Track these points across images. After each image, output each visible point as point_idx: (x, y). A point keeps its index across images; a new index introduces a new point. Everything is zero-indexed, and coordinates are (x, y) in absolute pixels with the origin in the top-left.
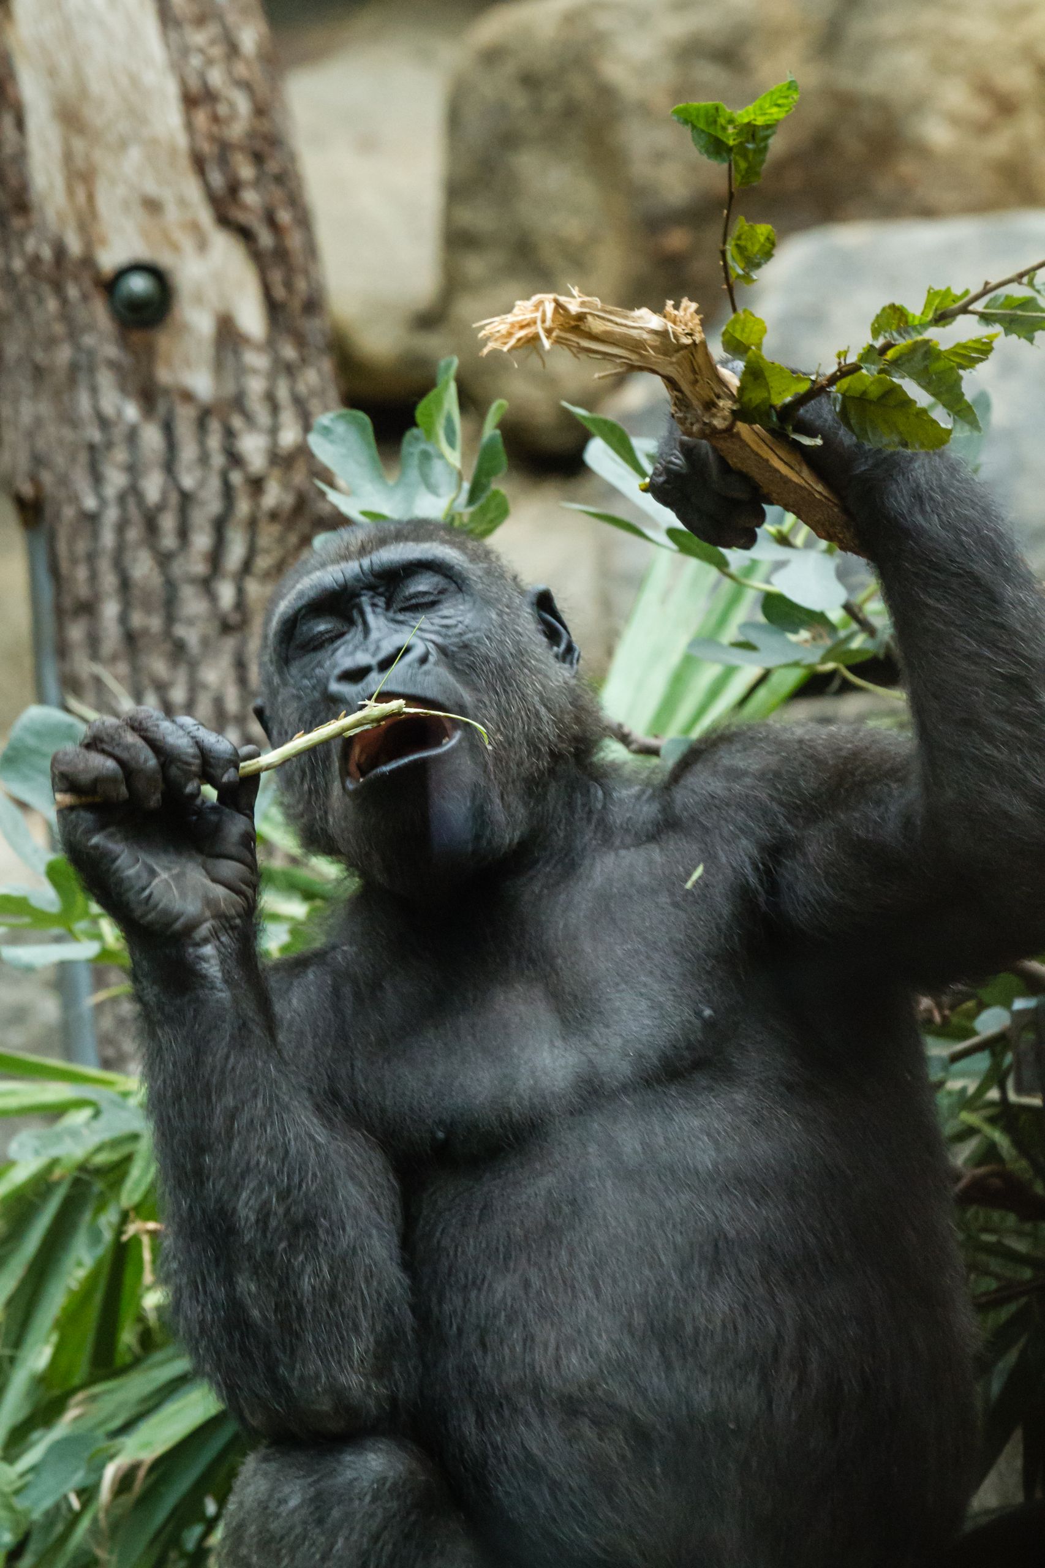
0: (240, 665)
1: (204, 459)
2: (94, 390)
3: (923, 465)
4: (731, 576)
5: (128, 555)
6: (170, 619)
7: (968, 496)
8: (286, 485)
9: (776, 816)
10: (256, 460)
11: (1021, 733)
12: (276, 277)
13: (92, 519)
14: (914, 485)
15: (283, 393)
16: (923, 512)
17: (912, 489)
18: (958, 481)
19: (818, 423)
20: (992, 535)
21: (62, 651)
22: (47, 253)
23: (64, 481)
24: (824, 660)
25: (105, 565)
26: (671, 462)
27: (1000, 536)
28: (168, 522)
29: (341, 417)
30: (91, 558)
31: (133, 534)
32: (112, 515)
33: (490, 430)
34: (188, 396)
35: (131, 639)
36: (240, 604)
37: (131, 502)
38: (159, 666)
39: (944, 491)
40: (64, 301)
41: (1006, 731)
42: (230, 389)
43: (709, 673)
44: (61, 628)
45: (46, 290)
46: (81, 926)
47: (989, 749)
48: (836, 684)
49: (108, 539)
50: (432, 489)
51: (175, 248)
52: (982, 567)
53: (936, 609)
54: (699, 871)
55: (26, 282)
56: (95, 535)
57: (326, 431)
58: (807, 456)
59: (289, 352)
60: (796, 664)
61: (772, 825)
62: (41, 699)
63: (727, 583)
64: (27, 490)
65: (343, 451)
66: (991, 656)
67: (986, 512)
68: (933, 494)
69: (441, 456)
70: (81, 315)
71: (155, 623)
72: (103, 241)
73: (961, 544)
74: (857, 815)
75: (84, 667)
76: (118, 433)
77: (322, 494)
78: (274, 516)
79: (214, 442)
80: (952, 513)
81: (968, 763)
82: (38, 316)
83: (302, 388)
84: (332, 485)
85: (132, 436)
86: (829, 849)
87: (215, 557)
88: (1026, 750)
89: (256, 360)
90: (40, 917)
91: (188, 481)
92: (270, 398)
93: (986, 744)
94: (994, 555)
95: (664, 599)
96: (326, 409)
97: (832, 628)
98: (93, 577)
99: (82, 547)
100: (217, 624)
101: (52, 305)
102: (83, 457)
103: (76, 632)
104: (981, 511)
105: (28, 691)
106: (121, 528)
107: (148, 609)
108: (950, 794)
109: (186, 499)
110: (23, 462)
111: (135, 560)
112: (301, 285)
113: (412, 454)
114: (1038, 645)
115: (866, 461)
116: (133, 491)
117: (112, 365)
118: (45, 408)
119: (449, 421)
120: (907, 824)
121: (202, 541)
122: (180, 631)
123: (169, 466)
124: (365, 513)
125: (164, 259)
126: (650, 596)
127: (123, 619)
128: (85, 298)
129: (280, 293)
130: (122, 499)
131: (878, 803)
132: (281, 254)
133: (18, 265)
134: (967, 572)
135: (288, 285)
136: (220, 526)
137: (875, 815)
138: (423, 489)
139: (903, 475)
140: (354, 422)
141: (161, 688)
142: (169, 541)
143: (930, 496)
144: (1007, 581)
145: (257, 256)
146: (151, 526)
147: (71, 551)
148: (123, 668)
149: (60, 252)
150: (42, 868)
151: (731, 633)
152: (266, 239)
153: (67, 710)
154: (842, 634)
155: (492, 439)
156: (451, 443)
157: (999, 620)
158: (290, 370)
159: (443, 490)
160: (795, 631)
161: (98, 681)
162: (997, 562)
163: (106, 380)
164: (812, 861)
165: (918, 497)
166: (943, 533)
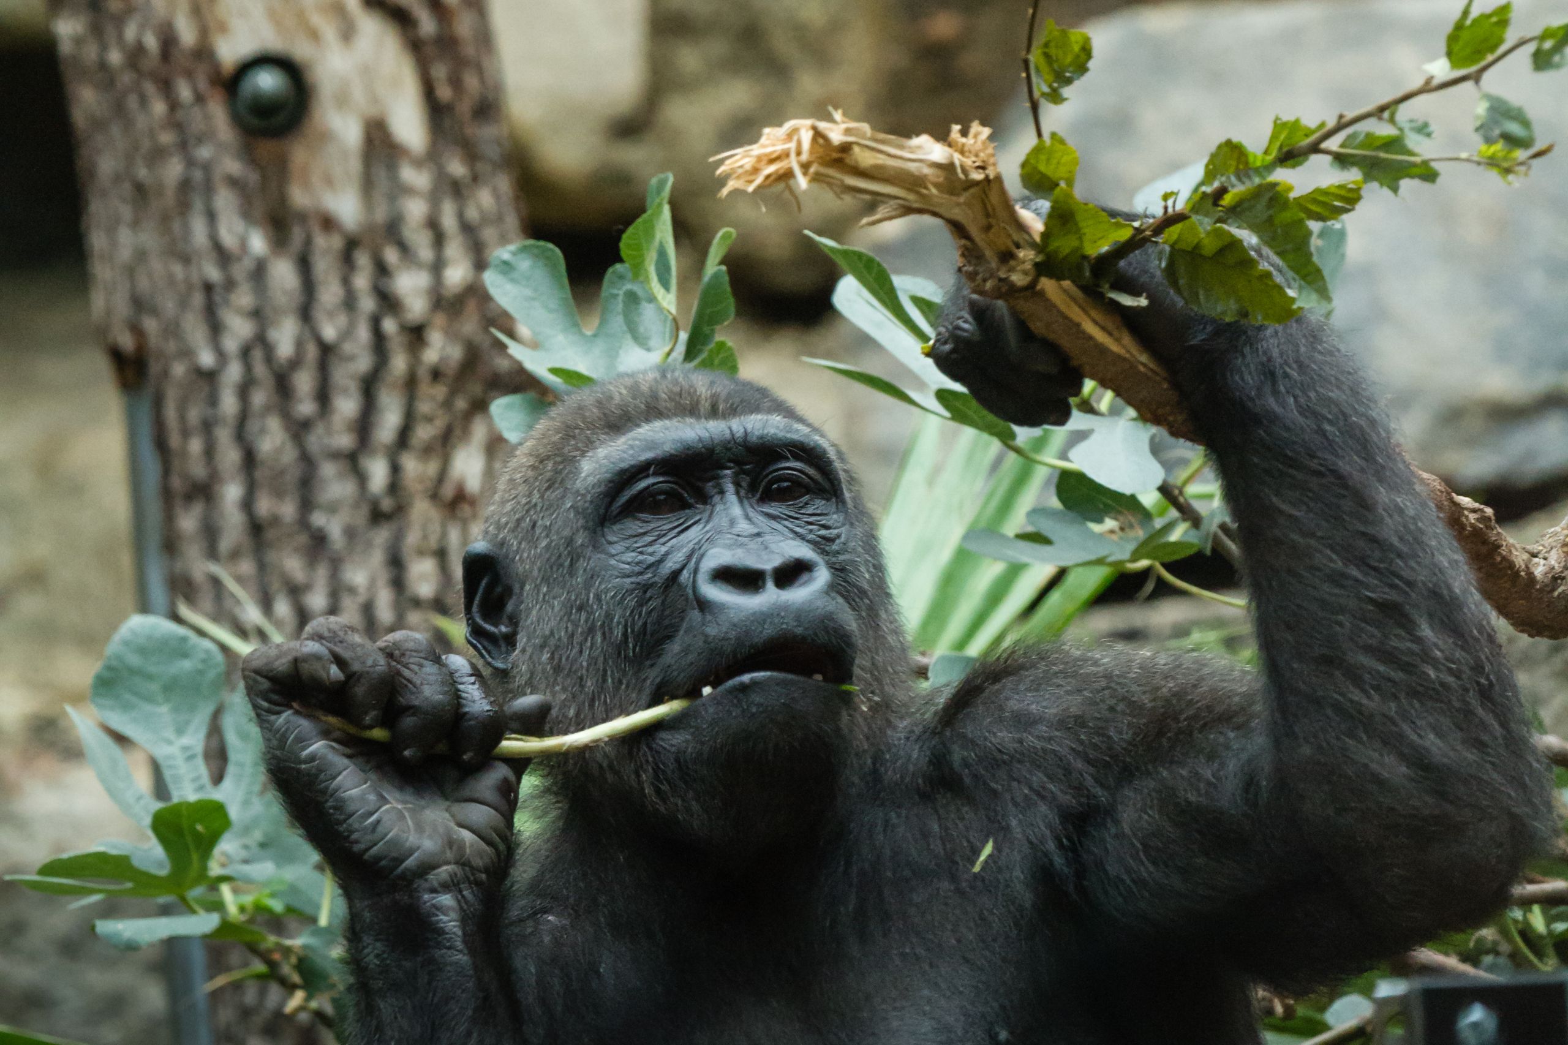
0: (396, 563)
1: (350, 303)
2: (211, 216)
3: (1276, 333)
4: (1017, 450)
5: (253, 426)
6: (307, 505)
7: (1333, 373)
8: (451, 334)
9: (1082, 775)
10: (416, 306)
11: (1398, 675)
12: (440, 72)
13: (209, 377)
14: (1265, 359)
15: (449, 220)
16: (1275, 393)
17: (1263, 364)
18: (1320, 352)
19: (1144, 279)
20: (1363, 423)
21: (171, 545)
22: (151, 42)
23: (173, 330)
24: (1135, 558)
25: (224, 436)
26: (958, 328)
27: (1373, 422)
28: (304, 382)
29: (524, 249)
30: (208, 427)
31: (259, 398)
32: (234, 372)
33: (713, 266)
34: (328, 223)
35: (257, 529)
36: (394, 486)
37: (258, 355)
38: (293, 565)
39: (1302, 367)
40: (174, 105)
41: (1378, 672)
42: (381, 215)
43: (989, 572)
44: (169, 518)
45: (150, 88)
46: (196, 892)
47: (1356, 695)
48: (1150, 587)
49: (229, 403)
50: (641, 341)
51: (314, 35)
52: (1349, 465)
53: (1291, 516)
54: (988, 850)
55: (126, 78)
56: (213, 400)
57: (507, 268)
58: (1129, 319)
59: (457, 168)
60: (1100, 562)
61: (1078, 789)
62: (144, 608)
63: (1012, 456)
64: (126, 342)
65: (528, 292)
66: (1360, 576)
67: (1355, 392)
68: (1288, 370)
69: (652, 299)
70: (196, 120)
71: (288, 510)
72: (223, 28)
73: (1323, 433)
74: (1184, 772)
75: (200, 567)
76: (240, 271)
77: (503, 347)
78: (436, 374)
79: (362, 281)
80: (1312, 395)
81: (1329, 712)
82: (141, 122)
83: (472, 214)
84: (511, 335)
85: (259, 272)
86: (1149, 816)
87: (364, 426)
88: (1402, 696)
89: (416, 178)
90: (144, 881)
91: (329, 332)
92: (433, 224)
93: (1351, 688)
94: (1365, 448)
95: (931, 480)
96: (504, 240)
97: (1145, 515)
98: (210, 452)
99: (194, 415)
100: (364, 512)
101: (159, 108)
102: (198, 299)
103: (188, 522)
104: (1348, 392)
105: (128, 598)
106: (244, 391)
107: (279, 494)
108: (1306, 750)
109: (327, 351)
110: (122, 308)
111: (263, 431)
112: (471, 82)
113: (615, 296)
114: (1419, 563)
115: (1205, 328)
116: (261, 341)
117: (233, 182)
118: (149, 238)
119: (662, 254)
120: (1250, 783)
121: (347, 406)
122: (318, 519)
123: (306, 313)
124: (554, 371)
125: (301, 50)
126: (914, 475)
127: (247, 504)
128: (200, 99)
129: (444, 93)
130: (245, 353)
131: (1211, 757)
132: (447, 43)
133: (115, 57)
134: (1330, 470)
135: (456, 83)
136: (369, 387)
137: (1208, 773)
138: (628, 340)
139: (1251, 345)
140: (542, 255)
141: (295, 591)
142: (306, 407)
143: (1285, 372)
144: (1381, 480)
145: (416, 46)
146: (283, 386)
147: (182, 418)
148: (247, 567)
149: (168, 41)
150: (148, 820)
151: (1017, 522)
152: (427, 25)
153: (177, 618)
154: (1158, 523)
155: (716, 276)
156: (665, 284)
157: (1370, 530)
158: (457, 190)
159: (652, 343)
160: (1100, 521)
161: (216, 582)
162: (1369, 458)
163: (225, 201)
164: (1127, 831)
165: (1269, 374)
166: (1301, 420)
